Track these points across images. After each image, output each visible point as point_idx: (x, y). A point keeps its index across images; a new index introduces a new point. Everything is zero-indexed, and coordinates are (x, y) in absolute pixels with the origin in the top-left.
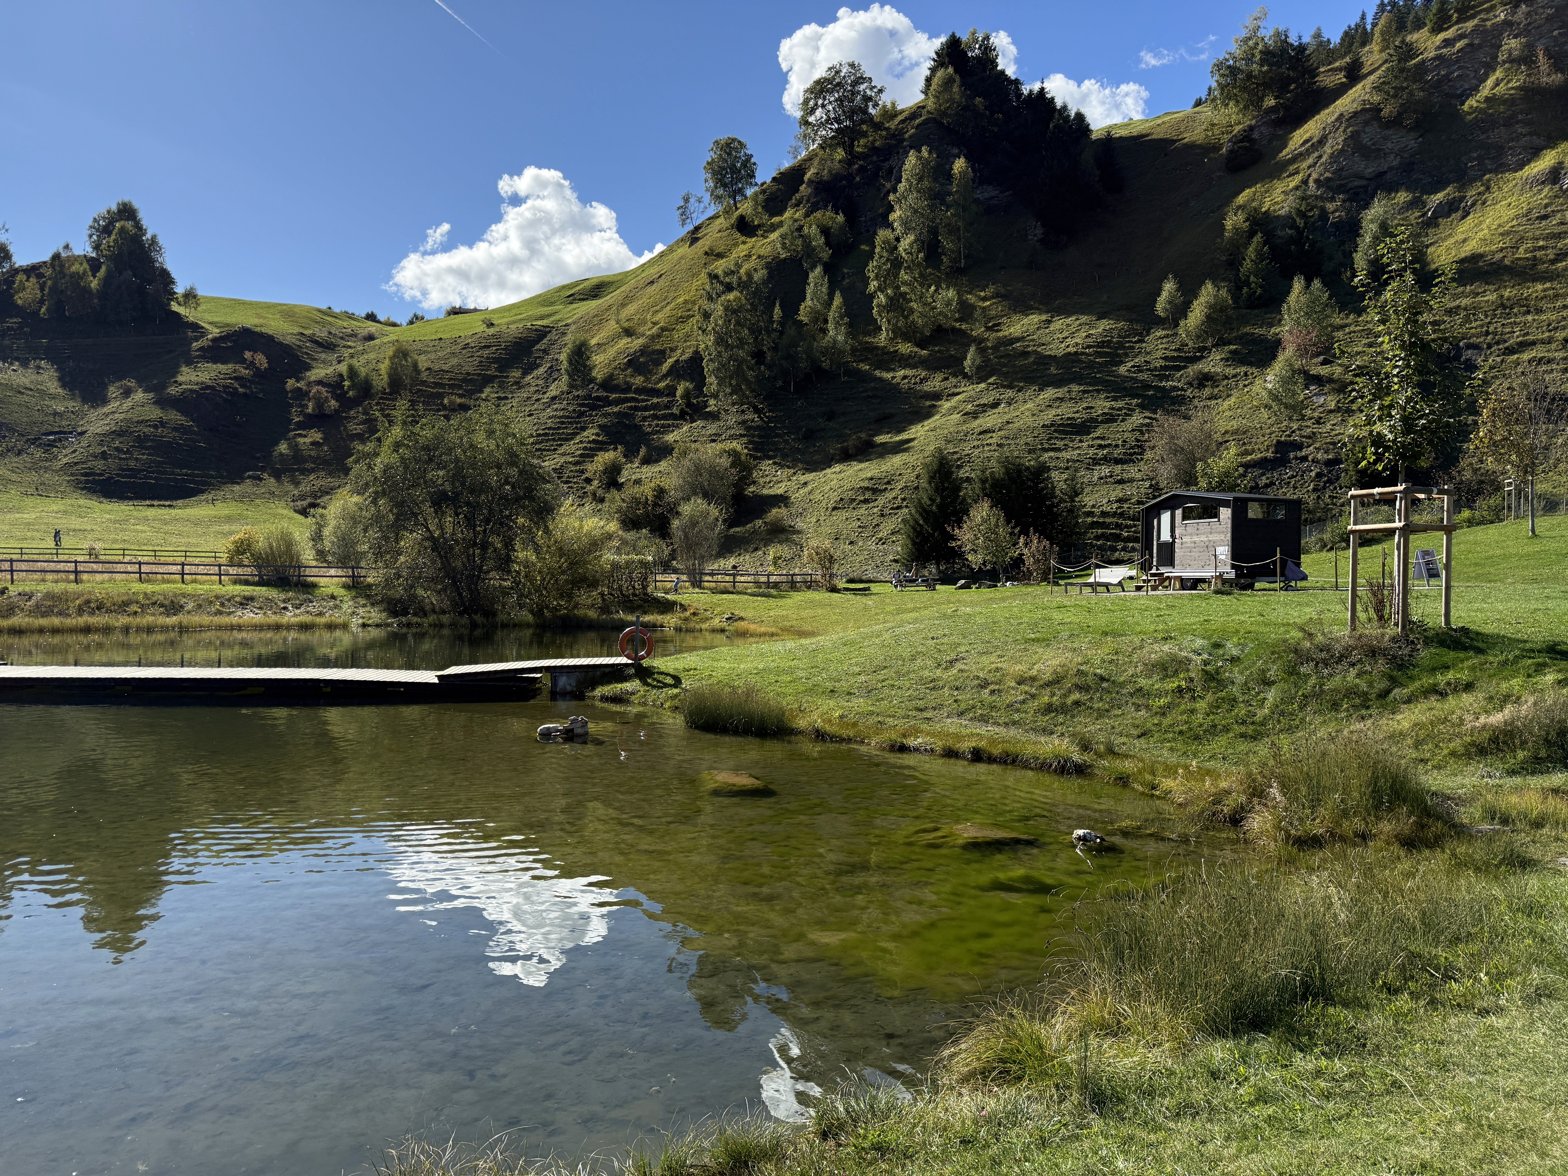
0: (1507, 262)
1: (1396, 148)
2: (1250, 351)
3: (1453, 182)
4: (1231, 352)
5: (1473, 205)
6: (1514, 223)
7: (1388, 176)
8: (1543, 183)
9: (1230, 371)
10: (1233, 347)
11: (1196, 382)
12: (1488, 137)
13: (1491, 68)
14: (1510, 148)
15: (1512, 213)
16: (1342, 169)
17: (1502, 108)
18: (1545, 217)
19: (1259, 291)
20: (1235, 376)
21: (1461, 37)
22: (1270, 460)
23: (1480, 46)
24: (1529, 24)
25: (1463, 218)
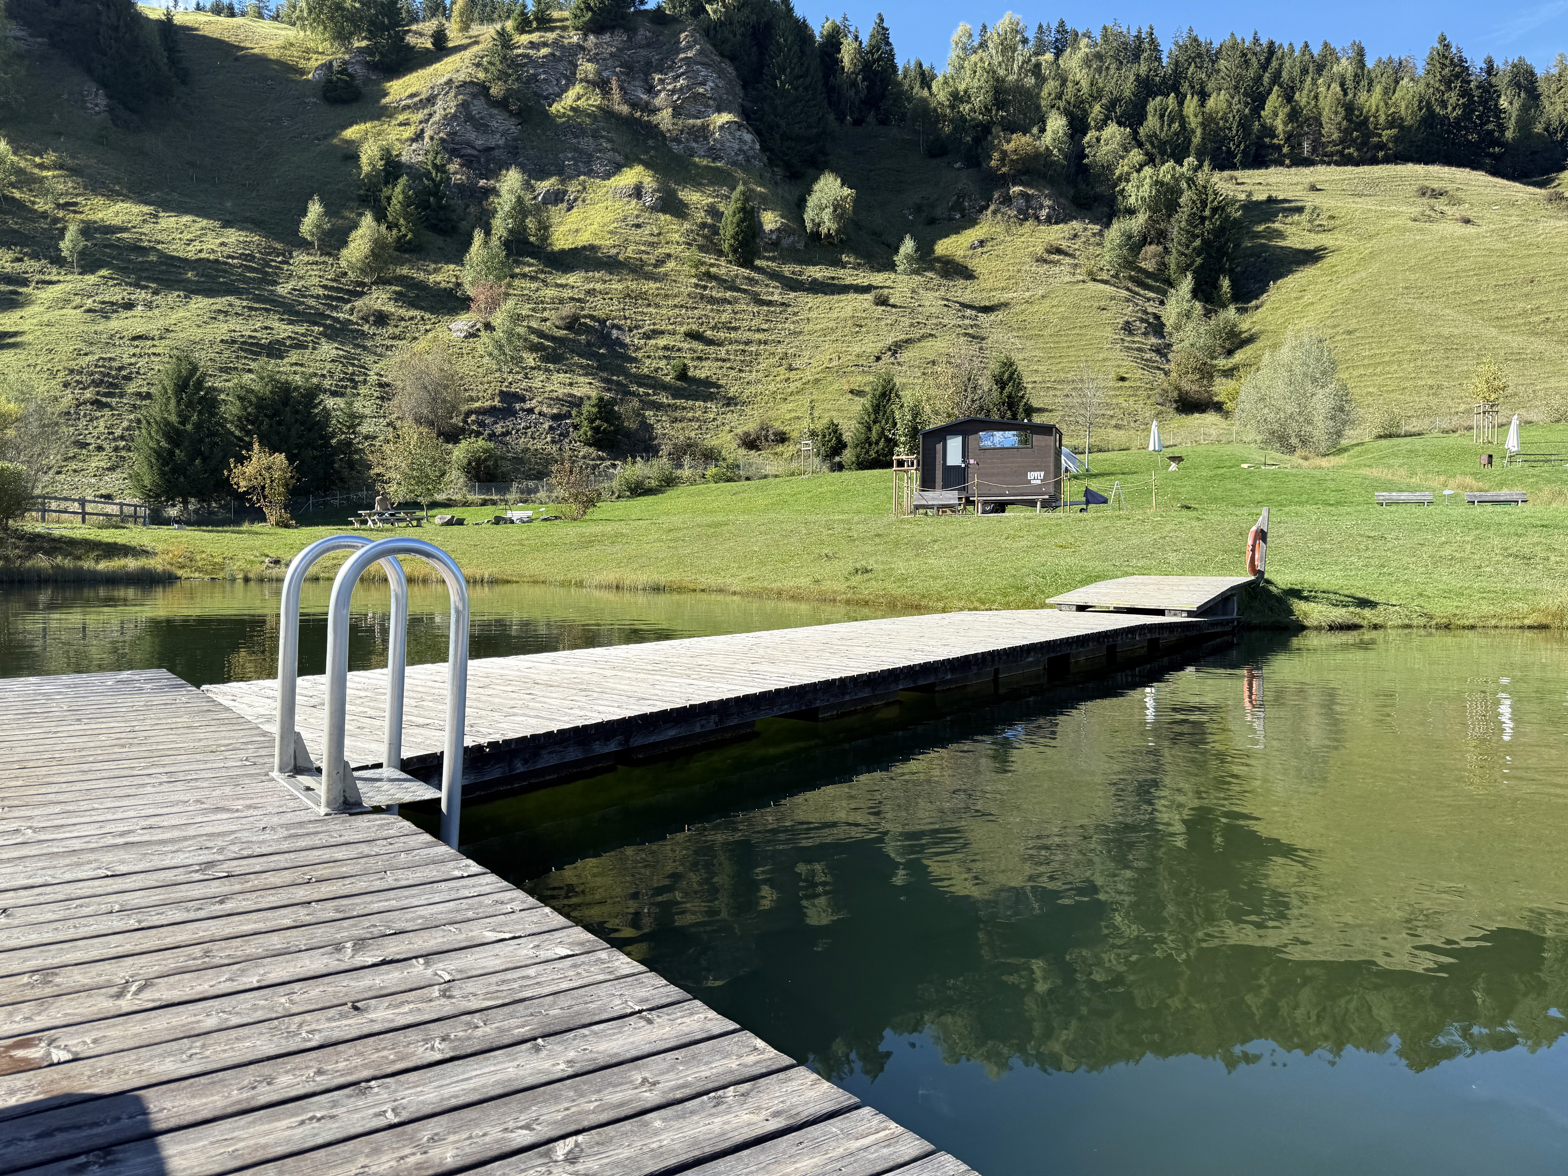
0: (621, 257)
1: (501, 129)
2: (417, 296)
3: (555, 175)
4: (395, 292)
5: (575, 200)
6: (615, 225)
7: (496, 153)
8: (630, 196)
9: (402, 312)
10: (398, 289)
11: (372, 318)
12: (579, 143)
13: (571, 81)
14: (598, 158)
15: (611, 216)
16: (455, 133)
17: (588, 121)
18: (638, 226)
19: (410, 236)
20: (412, 318)
21: (545, 44)
22: (499, 409)
23: (560, 59)
24: (597, 54)
25: (569, 210)
